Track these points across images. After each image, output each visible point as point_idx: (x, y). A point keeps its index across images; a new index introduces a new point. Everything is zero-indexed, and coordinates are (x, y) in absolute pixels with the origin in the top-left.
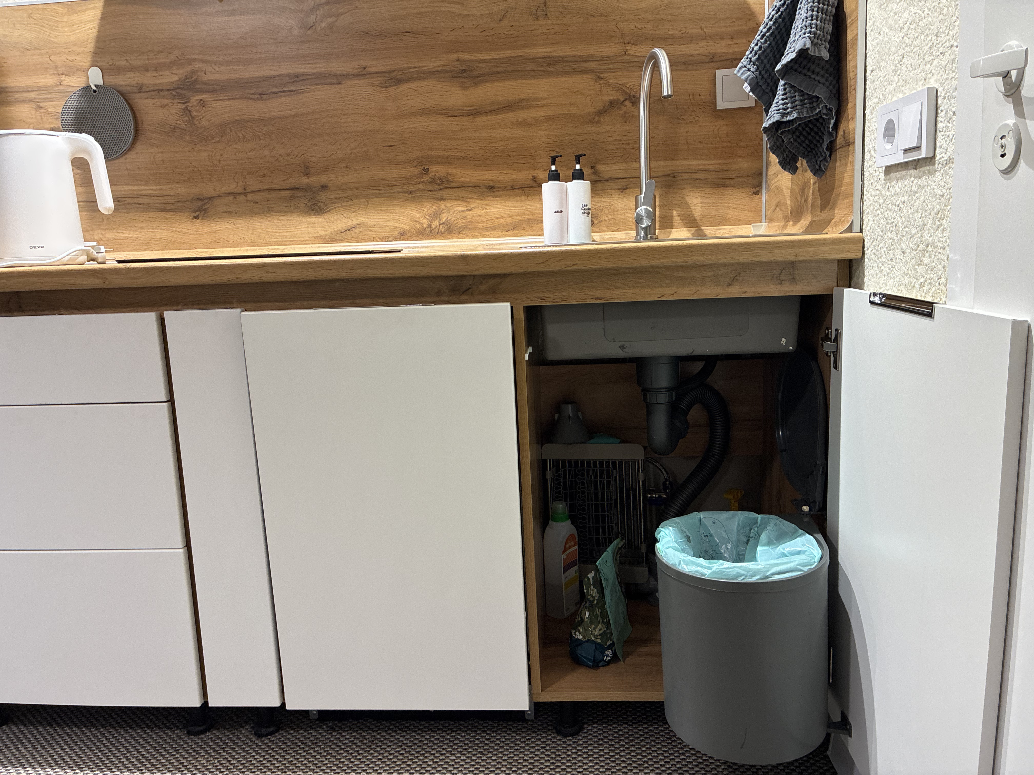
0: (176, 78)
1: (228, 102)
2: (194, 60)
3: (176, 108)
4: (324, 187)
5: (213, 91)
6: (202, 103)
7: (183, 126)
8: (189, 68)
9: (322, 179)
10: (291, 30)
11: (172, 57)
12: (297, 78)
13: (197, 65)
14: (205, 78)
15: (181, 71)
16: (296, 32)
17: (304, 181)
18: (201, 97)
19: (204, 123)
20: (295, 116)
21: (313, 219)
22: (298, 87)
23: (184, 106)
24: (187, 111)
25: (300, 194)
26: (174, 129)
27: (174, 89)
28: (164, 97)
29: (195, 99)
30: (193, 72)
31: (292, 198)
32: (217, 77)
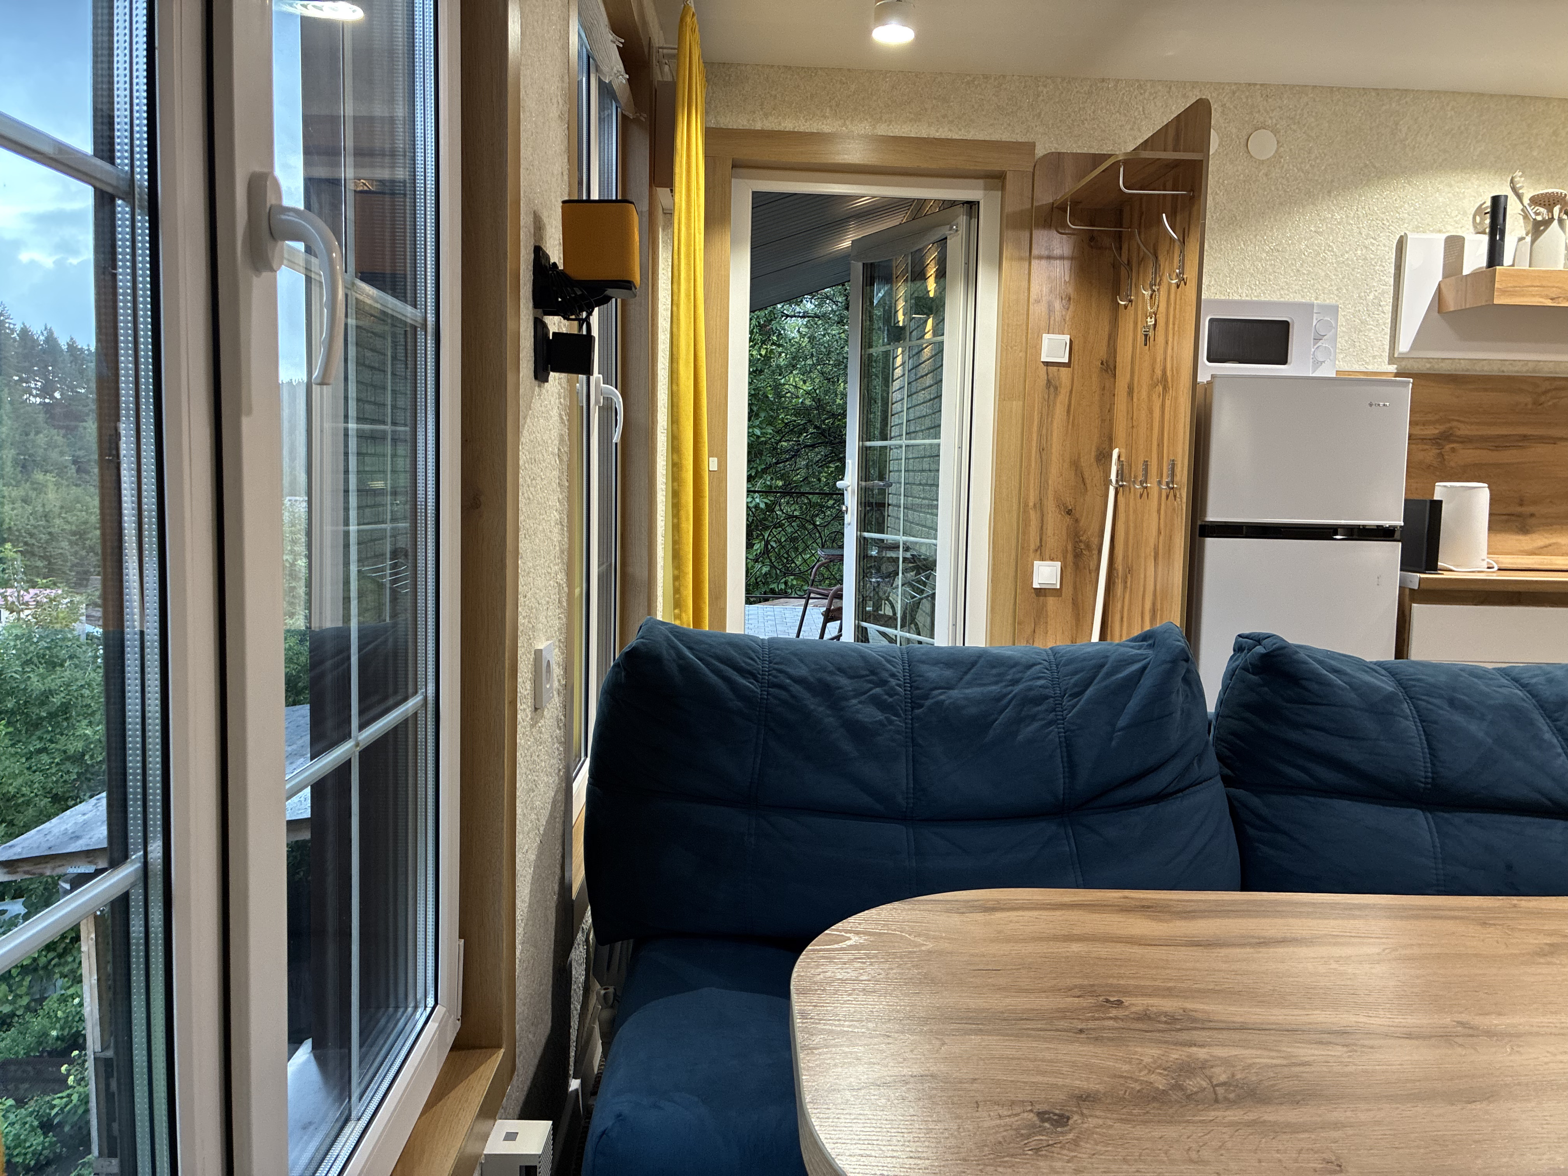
0: (1437, 431)
1: (1471, 451)
2: (1453, 420)
3: (1435, 451)
4: (1532, 515)
5: (1462, 442)
6: (1453, 450)
7: (1436, 465)
8: (1448, 425)
9: (1531, 509)
10: (1526, 405)
11: (1437, 417)
12: (1525, 438)
13: (1455, 424)
14: (1459, 433)
15: (1441, 427)
16: (1530, 406)
17: (1519, 509)
18: (1452, 446)
19: (1452, 464)
20: (1518, 463)
21: (1521, 537)
22: (1526, 444)
23: (1438, 451)
24: (1441, 455)
25: (1513, 518)
26: (1429, 466)
27: (1434, 439)
28: (1425, 444)
29: (1448, 447)
30: (1451, 428)
31: (1507, 521)
32: (1467, 432)
